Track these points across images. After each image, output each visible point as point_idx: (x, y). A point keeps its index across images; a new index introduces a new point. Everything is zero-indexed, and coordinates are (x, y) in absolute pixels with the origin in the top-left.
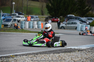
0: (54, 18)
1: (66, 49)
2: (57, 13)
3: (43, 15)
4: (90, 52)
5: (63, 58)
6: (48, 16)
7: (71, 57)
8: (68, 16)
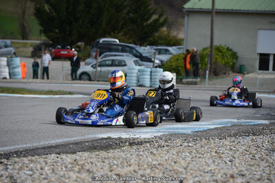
0: (60, 47)
1: (96, 140)
2: (67, 33)
3: (27, 39)
4: (163, 146)
5: (87, 168)
6: (42, 42)
7: (109, 164)
8: (101, 40)
